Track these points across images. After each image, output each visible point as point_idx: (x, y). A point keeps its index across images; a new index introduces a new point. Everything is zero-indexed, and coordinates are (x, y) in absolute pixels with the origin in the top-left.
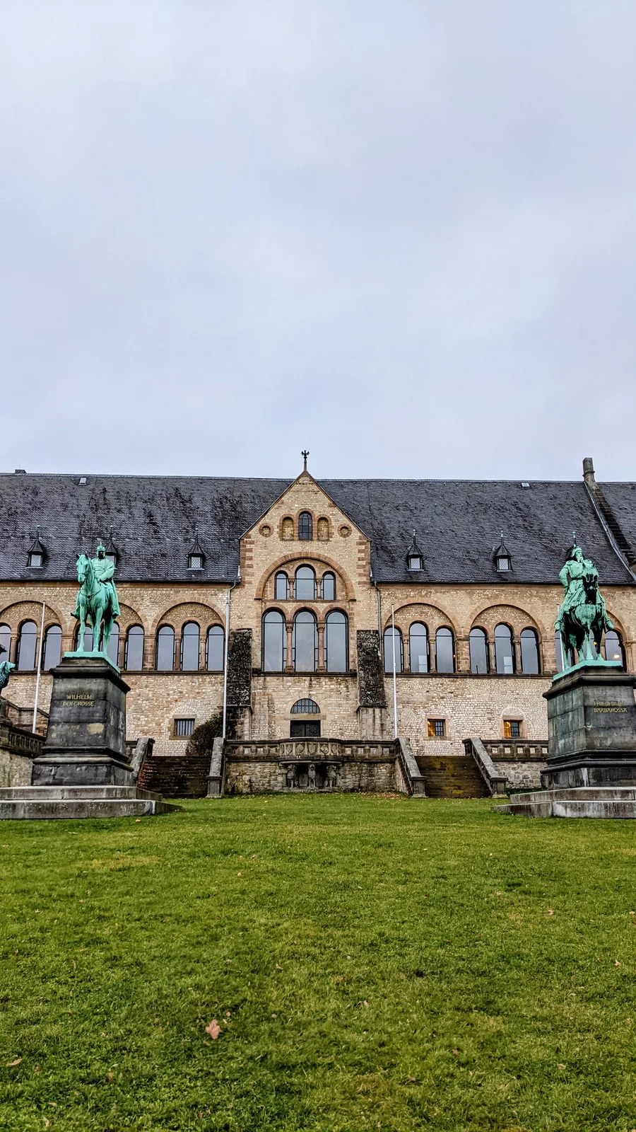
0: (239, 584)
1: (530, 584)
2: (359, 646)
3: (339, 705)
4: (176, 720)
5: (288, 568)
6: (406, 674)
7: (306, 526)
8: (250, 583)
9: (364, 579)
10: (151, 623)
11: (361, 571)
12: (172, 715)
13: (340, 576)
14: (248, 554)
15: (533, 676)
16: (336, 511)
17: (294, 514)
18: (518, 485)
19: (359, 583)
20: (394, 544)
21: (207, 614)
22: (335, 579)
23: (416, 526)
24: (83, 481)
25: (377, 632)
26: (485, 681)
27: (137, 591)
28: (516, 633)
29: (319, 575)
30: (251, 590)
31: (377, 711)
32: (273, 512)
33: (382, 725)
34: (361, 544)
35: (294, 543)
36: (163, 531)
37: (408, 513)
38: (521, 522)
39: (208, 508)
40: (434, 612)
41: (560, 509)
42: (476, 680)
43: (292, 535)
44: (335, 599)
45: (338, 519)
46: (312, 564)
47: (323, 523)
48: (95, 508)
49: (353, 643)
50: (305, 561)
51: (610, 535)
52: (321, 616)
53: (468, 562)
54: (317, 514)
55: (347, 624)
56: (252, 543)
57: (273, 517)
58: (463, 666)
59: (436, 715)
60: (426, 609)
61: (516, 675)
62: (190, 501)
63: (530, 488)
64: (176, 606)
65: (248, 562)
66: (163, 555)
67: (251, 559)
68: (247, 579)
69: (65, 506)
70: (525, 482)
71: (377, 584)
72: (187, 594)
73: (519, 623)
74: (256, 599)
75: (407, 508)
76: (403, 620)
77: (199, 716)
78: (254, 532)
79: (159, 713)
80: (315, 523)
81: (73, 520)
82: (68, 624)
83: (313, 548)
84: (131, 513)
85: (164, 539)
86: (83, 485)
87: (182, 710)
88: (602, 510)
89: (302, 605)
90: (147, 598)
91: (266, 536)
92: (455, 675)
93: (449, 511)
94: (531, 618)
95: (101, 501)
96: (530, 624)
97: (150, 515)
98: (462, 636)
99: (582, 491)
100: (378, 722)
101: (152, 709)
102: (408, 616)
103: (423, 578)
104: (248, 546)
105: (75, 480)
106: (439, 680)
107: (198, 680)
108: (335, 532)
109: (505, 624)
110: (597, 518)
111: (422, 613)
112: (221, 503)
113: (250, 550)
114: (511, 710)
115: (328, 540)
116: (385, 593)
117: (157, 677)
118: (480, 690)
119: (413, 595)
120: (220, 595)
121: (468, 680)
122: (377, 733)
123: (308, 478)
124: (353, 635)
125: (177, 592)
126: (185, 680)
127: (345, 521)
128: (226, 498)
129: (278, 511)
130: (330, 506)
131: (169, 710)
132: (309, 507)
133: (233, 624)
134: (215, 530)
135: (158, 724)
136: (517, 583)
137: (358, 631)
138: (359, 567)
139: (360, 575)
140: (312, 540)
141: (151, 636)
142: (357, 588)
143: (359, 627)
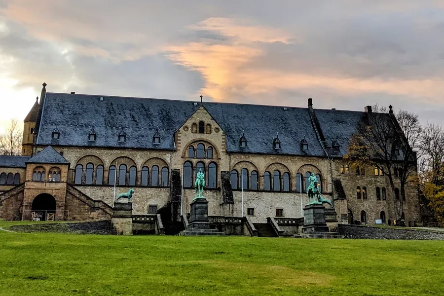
0: (175, 151)
1: (287, 155)
2: (222, 178)
3: (214, 202)
4: (150, 206)
5: (194, 144)
6: (239, 190)
7: (201, 127)
8: (179, 150)
9: (224, 150)
10: (140, 165)
11: (223, 147)
12: (148, 203)
13: (215, 148)
14: (179, 138)
15: (287, 192)
16: (214, 121)
17: (197, 122)
18: (282, 108)
19: (222, 152)
20: (234, 134)
21: (162, 162)
22: (212, 149)
23: (242, 126)
24: (102, 99)
25: (228, 172)
26: (270, 193)
27: (134, 152)
28: (282, 174)
29: (206, 148)
30: (180, 153)
31: (231, 205)
32: (189, 121)
33: (232, 210)
34: (223, 136)
35: (197, 134)
36: (140, 124)
37: (238, 120)
38: (284, 126)
39: (157, 114)
40: (251, 165)
41: (298, 121)
42: (266, 193)
43: (196, 131)
44: (212, 158)
45: (214, 125)
46: (204, 143)
47: (208, 126)
48: (109, 113)
49: (219, 176)
50: (201, 142)
51: (318, 134)
52: (207, 165)
53: (263, 144)
54: (206, 123)
55: (217, 168)
56: (180, 133)
57: (189, 123)
58: (262, 187)
59: (251, 206)
60: (248, 164)
61: (281, 191)
62: (148, 110)
63: (287, 110)
64: (150, 159)
65: (179, 142)
66: (143, 136)
67: (180, 140)
68: (178, 148)
69: (96, 111)
70: (285, 107)
71: (229, 153)
72: (155, 154)
73: (283, 171)
74: (182, 157)
75: (238, 118)
76: (239, 168)
77: (159, 205)
78: (181, 129)
79: (143, 203)
80: (205, 126)
81: (101, 118)
82: (107, 165)
83: (204, 136)
84: (125, 115)
85: (141, 129)
86: (102, 101)
87: (152, 202)
88: (315, 122)
89: (200, 160)
90: (138, 155)
91: (186, 131)
92: (258, 191)
93: (255, 119)
94: (287, 168)
95: (111, 109)
96: (287, 171)
97: (133, 117)
98: (261, 175)
99: (307, 113)
100: (231, 209)
101: (141, 201)
102: (241, 166)
103: (247, 151)
104: (179, 135)
105: (98, 97)
106: (252, 193)
107: (158, 190)
108: (213, 130)
109: (278, 170)
110: (313, 126)
111: (246, 165)
112: (162, 112)
113: (180, 137)
114: (279, 205)
115: (210, 133)
116: (232, 156)
117: (143, 188)
118: (267, 197)
119: (243, 158)
120: (167, 155)
121: (263, 193)
122: (231, 213)
123: (203, 108)
124: (219, 173)
125: (150, 153)
126: (153, 190)
127: (217, 126)
128: (163, 109)
129: (191, 121)
130: (211, 119)
131: (147, 202)
132: (204, 120)
133: (173, 167)
134: (161, 124)
135: (143, 208)
136: (283, 155)
137: (222, 172)
138: (222, 145)
139: (223, 149)
140: (204, 133)
141: (140, 171)
142: (221, 153)
143: (222, 170)
